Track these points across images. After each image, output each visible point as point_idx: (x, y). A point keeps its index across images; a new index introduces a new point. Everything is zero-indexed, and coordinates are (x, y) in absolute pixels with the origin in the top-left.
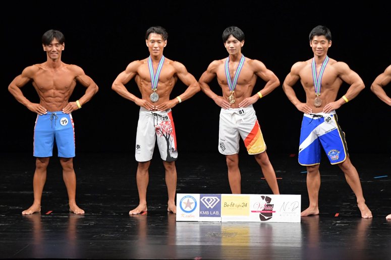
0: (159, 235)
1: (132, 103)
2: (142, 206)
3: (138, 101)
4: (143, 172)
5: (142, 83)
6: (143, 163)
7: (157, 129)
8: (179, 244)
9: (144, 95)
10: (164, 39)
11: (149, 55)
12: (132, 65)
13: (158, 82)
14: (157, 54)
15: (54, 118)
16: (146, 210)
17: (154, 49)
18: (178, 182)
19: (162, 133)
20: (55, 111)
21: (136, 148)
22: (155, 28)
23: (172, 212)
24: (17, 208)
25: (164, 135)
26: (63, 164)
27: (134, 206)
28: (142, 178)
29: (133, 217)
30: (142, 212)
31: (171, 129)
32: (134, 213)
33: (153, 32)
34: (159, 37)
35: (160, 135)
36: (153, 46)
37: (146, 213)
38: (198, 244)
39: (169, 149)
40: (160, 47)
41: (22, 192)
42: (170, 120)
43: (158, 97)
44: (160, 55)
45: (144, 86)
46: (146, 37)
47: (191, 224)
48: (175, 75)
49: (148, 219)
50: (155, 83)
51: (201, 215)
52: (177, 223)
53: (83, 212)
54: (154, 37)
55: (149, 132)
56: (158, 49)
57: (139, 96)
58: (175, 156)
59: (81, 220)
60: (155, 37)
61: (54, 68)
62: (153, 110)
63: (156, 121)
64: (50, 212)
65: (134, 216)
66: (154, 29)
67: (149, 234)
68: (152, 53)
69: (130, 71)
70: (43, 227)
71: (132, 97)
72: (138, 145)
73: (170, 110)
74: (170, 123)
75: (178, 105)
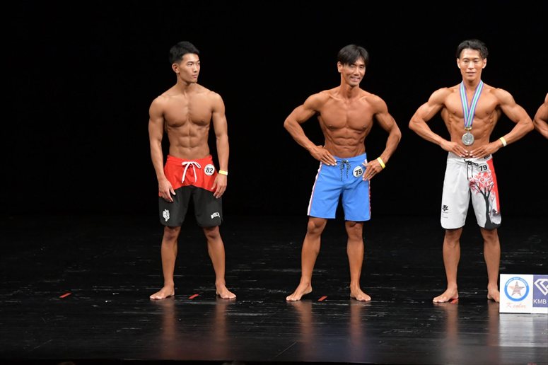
0: (475, 331)
1: (437, 147)
2: (452, 291)
3: (445, 144)
4: (453, 244)
5: (451, 119)
6: (451, 231)
7: (472, 184)
8: (503, 344)
9: (453, 136)
10: (482, 57)
11: (462, 80)
12: (437, 94)
13: (474, 117)
14: (473, 78)
15: (346, 167)
16: (457, 297)
17: (468, 71)
18: (502, 258)
19: (479, 188)
20: (347, 157)
21: (442, 210)
22: (469, 42)
23: (493, 300)
24: (280, 291)
25: (481, 192)
26: (349, 230)
27: (440, 290)
28: (451, 253)
29: (438, 307)
30: (451, 300)
31: (492, 183)
32: (440, 301)
33: (467, 47)
34: (476, 54)
35: (476, 191)
36: (467, 66)
37: (456, 301)
38: (531, 345)
39: (489, 211)
40: (476, 68)
41: (285, 271)
42: (490, 171)
43: (473, 138)
44: (476, 79)
45: (453, 123)
46: (457, 54)
47: (521, 318)
48: (498, 107)
49: (459, 309)
50: (469, 119)
51: (535, 305)
52: (500, 315)
53: (368, 298)
54: (467, 54)
55: (460, 187)
56: (474, 71)
57: (447, 137)
58: (497, 221)
59: (367, 310)
60: (470, 54)
61: (349, 97)
62: (467, 157)
63: (470, 171)
64: (324, 298)
65: (440, 305)
66: (468, 44)
67: (461, 331)
68: (465, 76)
69: (435, 102)
70: (314, 318)
71: (436, 138)
72: (445, 206)
73: (491, 157)
74: (490, 174)
75: (502, 149)
